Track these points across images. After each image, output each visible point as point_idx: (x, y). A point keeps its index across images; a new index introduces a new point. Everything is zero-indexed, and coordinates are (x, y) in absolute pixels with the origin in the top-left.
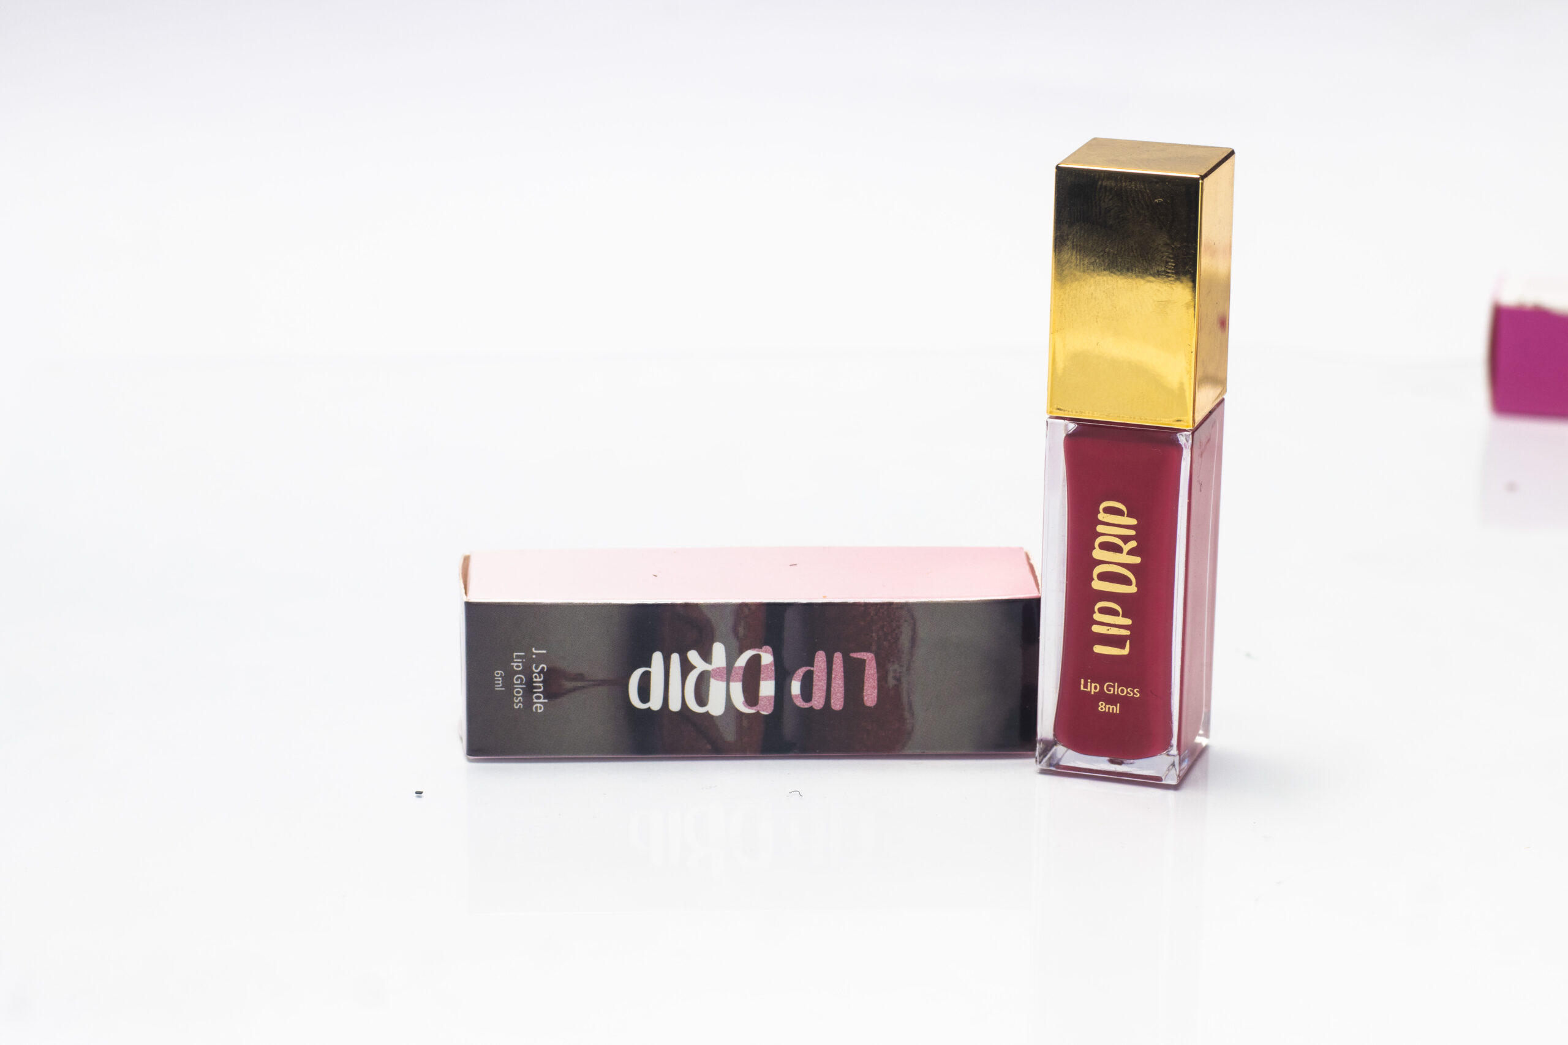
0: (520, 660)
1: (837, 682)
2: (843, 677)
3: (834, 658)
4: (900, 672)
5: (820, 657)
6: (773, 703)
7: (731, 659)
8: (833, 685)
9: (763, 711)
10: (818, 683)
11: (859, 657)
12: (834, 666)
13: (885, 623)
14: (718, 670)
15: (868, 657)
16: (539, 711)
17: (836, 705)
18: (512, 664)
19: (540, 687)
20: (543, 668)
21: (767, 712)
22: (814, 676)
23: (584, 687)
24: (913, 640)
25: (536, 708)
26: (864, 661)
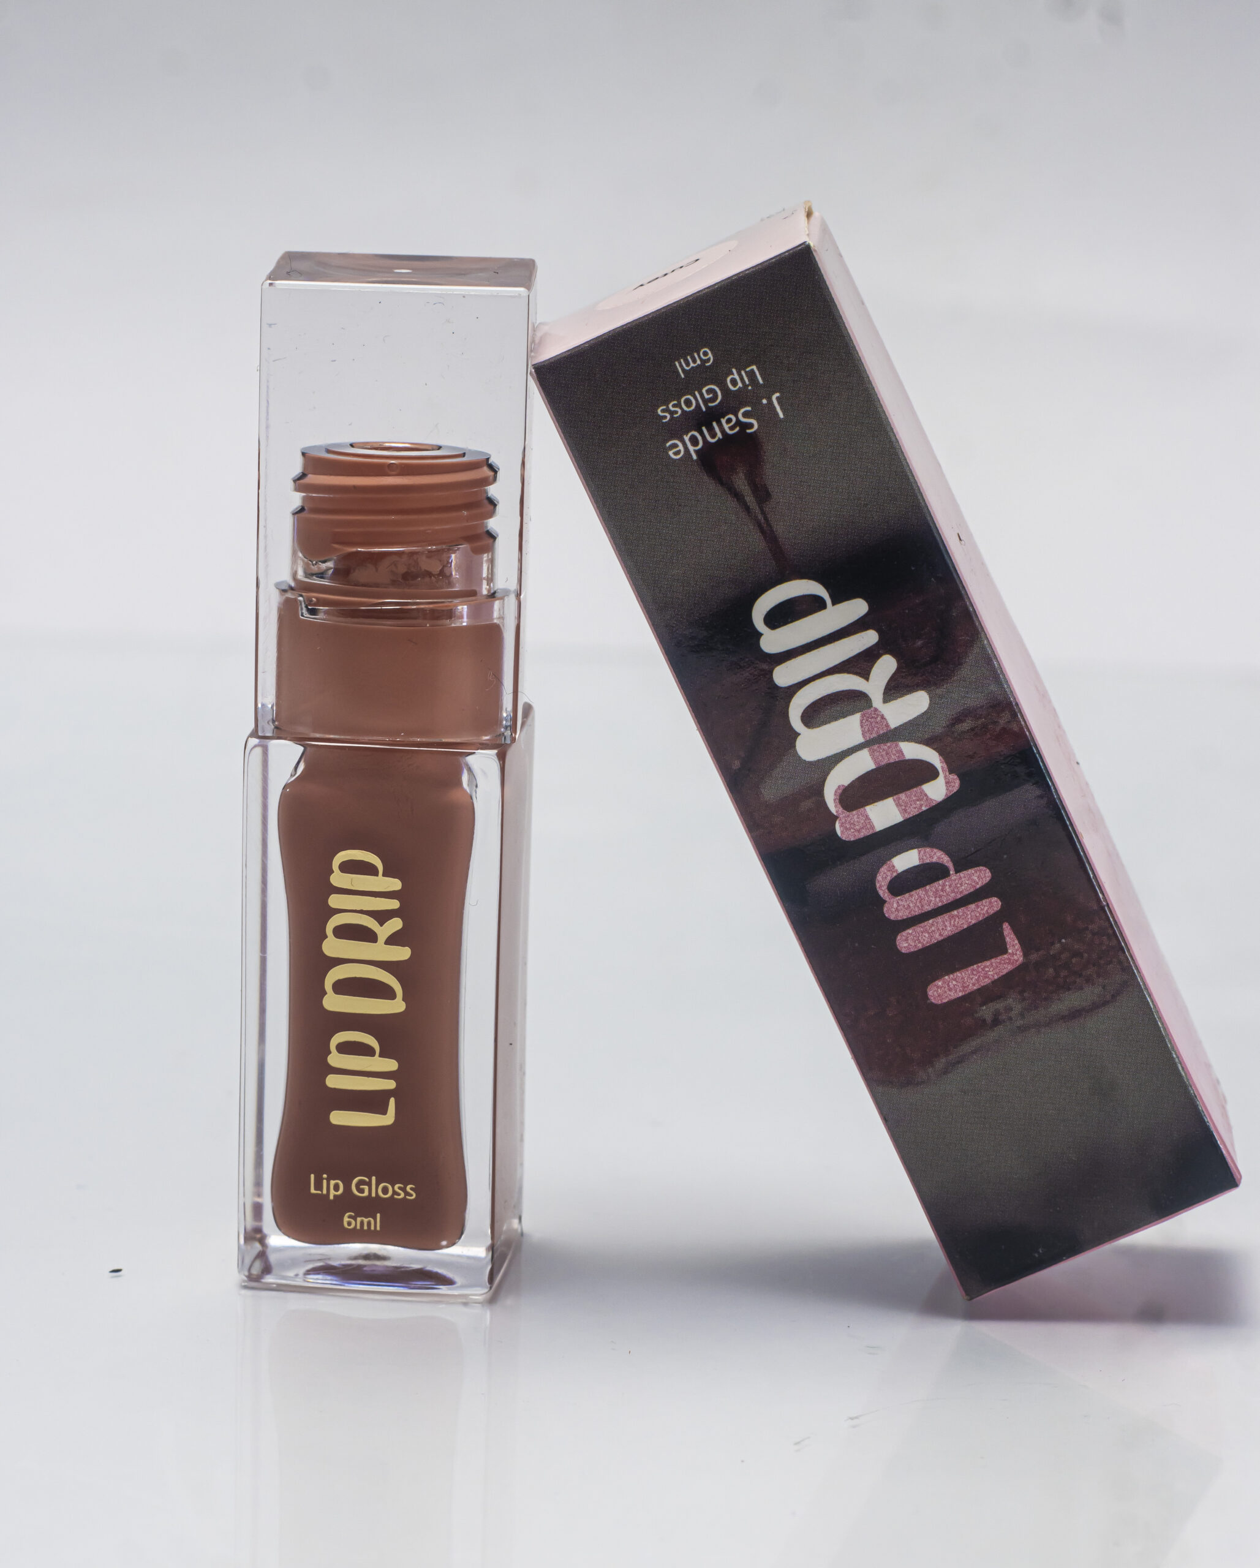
0: (747, 382)
1: (947, 924)
2: (960, 929)
3: (987, 900)
4: (1010, 1019)
5: (980, 876)
6: (862, 835)
7: (910, 731)
8: (939, 919)
9: (841, 826)
10: (931, 894)
11: (1008, 939)
12: (973, 906)
13: (1086, 955)
14: (879, 719)
15: (1013, 954)
16: (671, 453)
17: (906, 940)
18: (734, 371)
19: (713, 435)
20: (751, 426)
21: (842, 832)
22: (941, 882)
23: (747, 509)
24: (1075, 1014)
25: (676, 446)
26: (1005, 951)
